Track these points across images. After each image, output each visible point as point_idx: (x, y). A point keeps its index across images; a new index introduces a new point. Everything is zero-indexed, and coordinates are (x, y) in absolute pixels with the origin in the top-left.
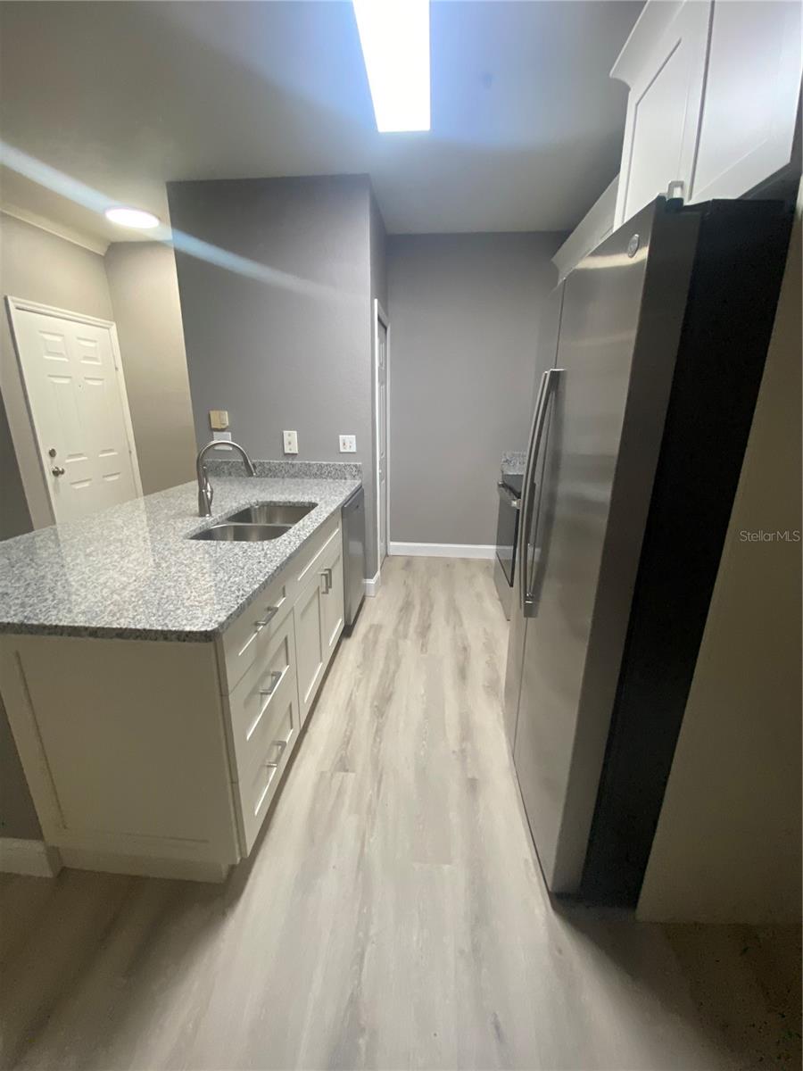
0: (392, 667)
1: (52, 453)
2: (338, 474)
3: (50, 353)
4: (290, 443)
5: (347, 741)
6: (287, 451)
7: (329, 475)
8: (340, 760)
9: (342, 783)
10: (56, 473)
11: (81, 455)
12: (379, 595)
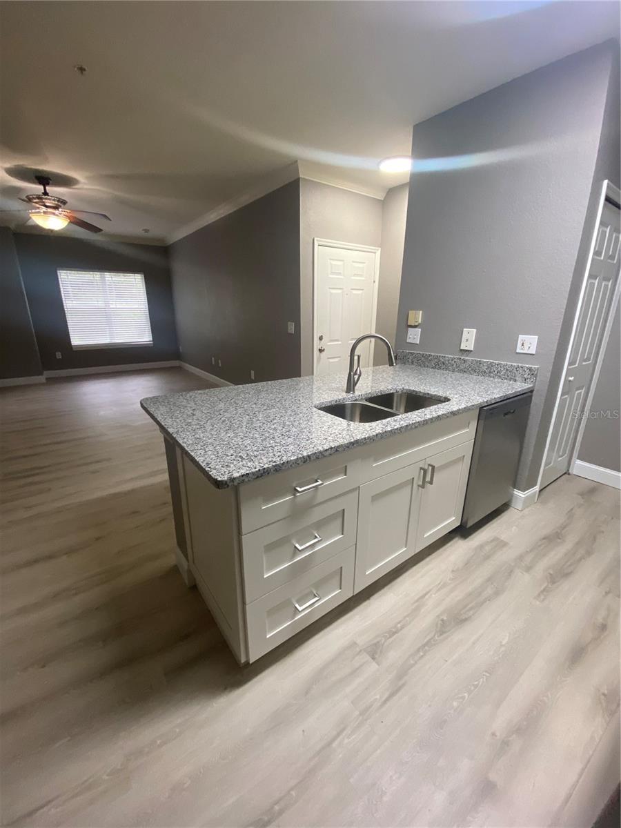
0: (489, 591)
1: (321, 338)
2: (510, 375)
3: (333, 273)
4: (467, 340)
5: (393, 633)
6: (463, 347)
7: (498, 375)
8: (375, 644)
9: (361, 666)
10: (321, 351)
11: (337, 340)
12: (526, 511)
